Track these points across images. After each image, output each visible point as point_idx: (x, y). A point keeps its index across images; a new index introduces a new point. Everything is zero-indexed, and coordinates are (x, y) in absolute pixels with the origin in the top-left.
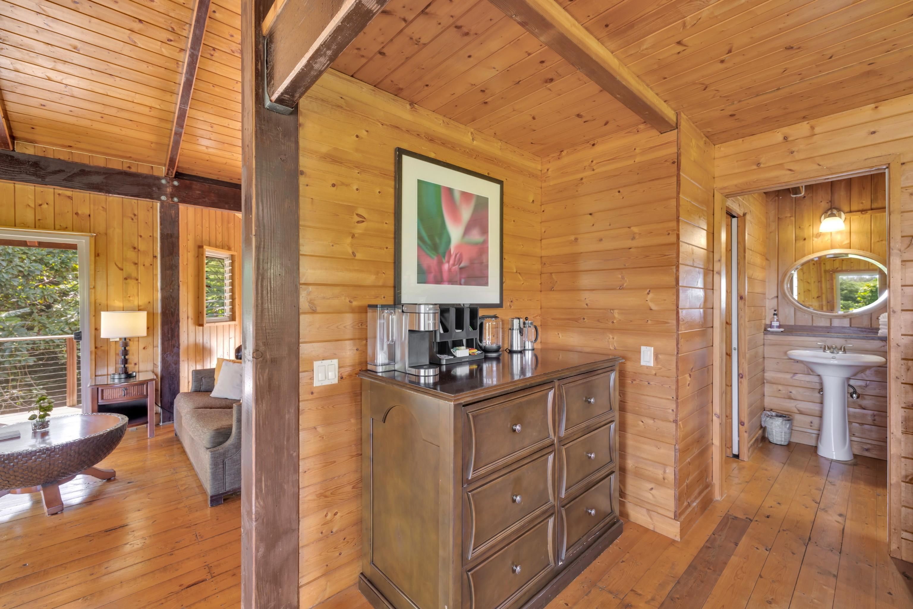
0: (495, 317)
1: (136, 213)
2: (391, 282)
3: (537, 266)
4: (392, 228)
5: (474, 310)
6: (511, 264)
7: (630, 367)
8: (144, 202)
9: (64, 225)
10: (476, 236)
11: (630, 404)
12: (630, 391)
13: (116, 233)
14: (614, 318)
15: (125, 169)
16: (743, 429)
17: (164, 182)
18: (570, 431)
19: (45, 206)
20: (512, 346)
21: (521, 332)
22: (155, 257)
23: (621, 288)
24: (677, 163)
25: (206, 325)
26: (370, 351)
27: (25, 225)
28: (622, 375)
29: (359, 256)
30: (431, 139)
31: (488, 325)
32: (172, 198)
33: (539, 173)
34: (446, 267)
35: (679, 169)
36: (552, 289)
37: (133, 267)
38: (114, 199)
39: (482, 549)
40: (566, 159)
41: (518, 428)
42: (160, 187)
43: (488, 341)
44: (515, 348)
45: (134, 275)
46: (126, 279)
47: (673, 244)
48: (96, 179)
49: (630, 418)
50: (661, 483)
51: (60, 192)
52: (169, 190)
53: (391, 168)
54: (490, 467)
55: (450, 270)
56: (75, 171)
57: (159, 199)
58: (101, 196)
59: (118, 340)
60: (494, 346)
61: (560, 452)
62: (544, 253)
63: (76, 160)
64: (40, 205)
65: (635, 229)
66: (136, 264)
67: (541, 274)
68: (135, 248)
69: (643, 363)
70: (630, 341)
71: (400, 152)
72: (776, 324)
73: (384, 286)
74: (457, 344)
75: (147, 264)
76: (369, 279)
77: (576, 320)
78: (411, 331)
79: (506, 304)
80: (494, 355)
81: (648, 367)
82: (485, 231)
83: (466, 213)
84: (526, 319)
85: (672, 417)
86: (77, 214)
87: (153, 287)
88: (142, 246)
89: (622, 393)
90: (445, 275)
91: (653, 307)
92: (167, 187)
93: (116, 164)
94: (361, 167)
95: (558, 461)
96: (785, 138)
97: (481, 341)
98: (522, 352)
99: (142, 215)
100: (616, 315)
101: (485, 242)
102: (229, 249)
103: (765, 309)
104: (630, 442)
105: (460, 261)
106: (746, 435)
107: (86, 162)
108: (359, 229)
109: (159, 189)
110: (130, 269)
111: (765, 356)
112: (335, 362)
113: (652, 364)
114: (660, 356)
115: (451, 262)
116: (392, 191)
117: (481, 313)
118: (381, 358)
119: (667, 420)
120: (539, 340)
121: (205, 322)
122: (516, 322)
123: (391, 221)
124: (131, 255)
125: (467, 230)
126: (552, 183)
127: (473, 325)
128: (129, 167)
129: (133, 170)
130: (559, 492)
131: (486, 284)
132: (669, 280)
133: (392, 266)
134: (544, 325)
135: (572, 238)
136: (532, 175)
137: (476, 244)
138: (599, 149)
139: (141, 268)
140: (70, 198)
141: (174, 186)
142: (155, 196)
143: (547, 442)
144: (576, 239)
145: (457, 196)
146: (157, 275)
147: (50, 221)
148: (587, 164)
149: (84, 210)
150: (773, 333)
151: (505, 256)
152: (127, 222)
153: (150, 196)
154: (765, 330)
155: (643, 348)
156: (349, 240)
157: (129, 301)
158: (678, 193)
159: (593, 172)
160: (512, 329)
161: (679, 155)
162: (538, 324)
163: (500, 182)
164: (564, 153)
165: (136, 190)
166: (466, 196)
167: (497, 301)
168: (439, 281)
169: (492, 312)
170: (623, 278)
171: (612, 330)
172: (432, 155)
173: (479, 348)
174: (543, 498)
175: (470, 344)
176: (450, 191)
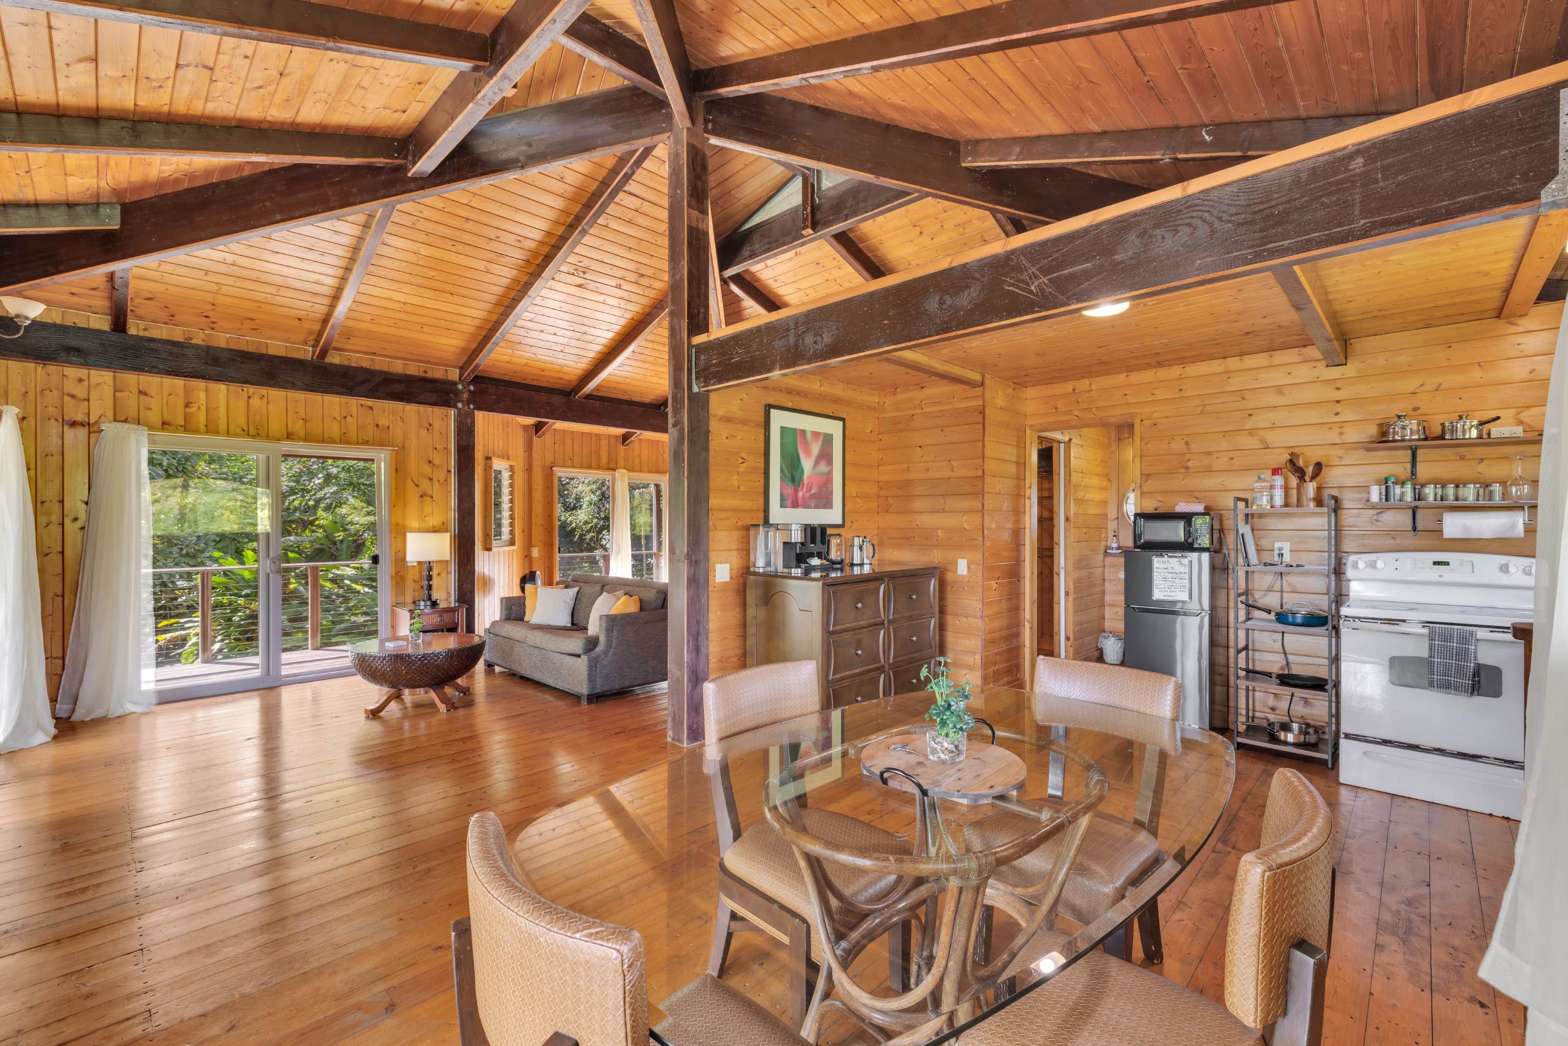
0: (840, 535)
1: (431, 422)
2: (762, 507)
3: (875, 490)
4: (762, 465)
5: (823, 528)
6: (852, 489)
7: (949, 577)
8: (439, 411)
9: (366, 439)
10: (823, 468)
11: (950, 608)
12: (950, 597)
13: (412, 445)
14: (938, 536)
15: (422, 374)
16: (1069, 643)
17: (460, 387)
18: (896, 616)
19: (349, 418)
20: (853, 560)
21: (861, 548)
22: (449, 471)
23: (944, 511)
24: (983, 412)
25: (494, 549)
26: (752, 558)
27: (332, 441)
28: (942, 584)
29: (742, 488)
30: (790, 392)
31: (834, 542)
32: (468, 405)
33: (877, 405)
34: (800, 494)
35: (984, 418)
36: (887, 511)
37: (429, 483)
38: (411, 409)
39: (837, 676)
40: (900, 396)
41: (859, 605)
42: (457, 393)
43: (834, 555)
44: (855, 562)
45: (429, 492)
46: (422, 496)
47: (979, 477)
48: (398, 388)
49: (950, 619)
50: (971, 668)
51: (363, 402)
52: (465, 396)
53: (762, 419)
54: (842, 627)
55: (803, 496)
56: (379, 379)
57: (455, 406)
58: (398, 405)
59: (415, 564)
60: (839, 559)
61: (889, 629)
62: (881, 478)
63: (377, 367)
64: (345, 418)
65: (954, 463)
66: (431, 480)
67: (879, 497)
68: (430, 462)
69: (959, 573)
70: (950, 555)
71: (768, 407)
72: (1115, 545)
73: (757, 510)
74: (811, 555)
75: (442, 480)
76: (748, 505)
77: (908, 539)
78: (785, 543)
79: (848, 524)
80: (839, 566)
81: (963, 576)
82: (830, 462)
83: (815, 449)
84: (865, 537)
85: (979, 615)
86: (377, 426)
87: (447, 506)
88: (437, 460)
89: (942, 598)
90: (800, 501)
91: (967, 527)
92: (463, 393)
93: (413, 370)
94: (744, 422)
95: (887, 635)
96: (1074, 390)
97: (828, 554)
98: (861, 565)
99: (437, 423)
100: (940, 534)
101: (830, 473)
102: (508, 459)
103: (1107, 532)
104: (950, 637)
105: (810, 490)
106: (1071, 649)
107: (385, 368)
108: (742, 468)
109: (456, 395)
110: (425, 485)
111: (1106, 578)
112: (728, 565)
113: (965, 573)
114: (972, 566)
115: (805, 490)
116: (762, 437)
117: (829, 531)
118: (760, 563)
119: (976, 617)
120: (876, 557)
121: (493, 545)
122: (856, 539)
123: (762, 460)
124: (427, 469)
125: (816, 464)
126: (888, 415)
127: (823, 542)
128: (425, 372)
129: (429, 375)
130: (889, 659)
131: (831, 507)
132: (976, 505)
133: (762, 495)
134: (881, 544)
135: (905, 466)
136: (870, 408)
137: (823, 474)
138: (927, 392)
139: (436, 483)
140: (371, 408)
141: (470, 391)
142: (452, 404)
143: (878, 620)
144: (908, 467)
145: (809, 435)
146: (450, 492)
147: (353, 436)
148: (917, 403)
149: (384, 421)
150: (1111, 555)
151: (846, 483)
152: (423, 432)
153: (447, 404)
154: (1106, 552)
155: (959, 561)
156: (736, 477)
157: (425, 521)
158: (984, 437)
159: (921, 411)
160: (852, 546)
161: (984, 407)
162: (876, 543)
163: (842, 419)
164: (898, 390)
165: (434, 397)
166: (816, 434)
167: (840, 522)
168: (795, 505)
169: (836, 531)
170: (945, 503)
171: (936, 547)
172: (790, 405)
173: (828, 560)
174: (876, 659)
175: (820, 555)
176: (803, 432)
